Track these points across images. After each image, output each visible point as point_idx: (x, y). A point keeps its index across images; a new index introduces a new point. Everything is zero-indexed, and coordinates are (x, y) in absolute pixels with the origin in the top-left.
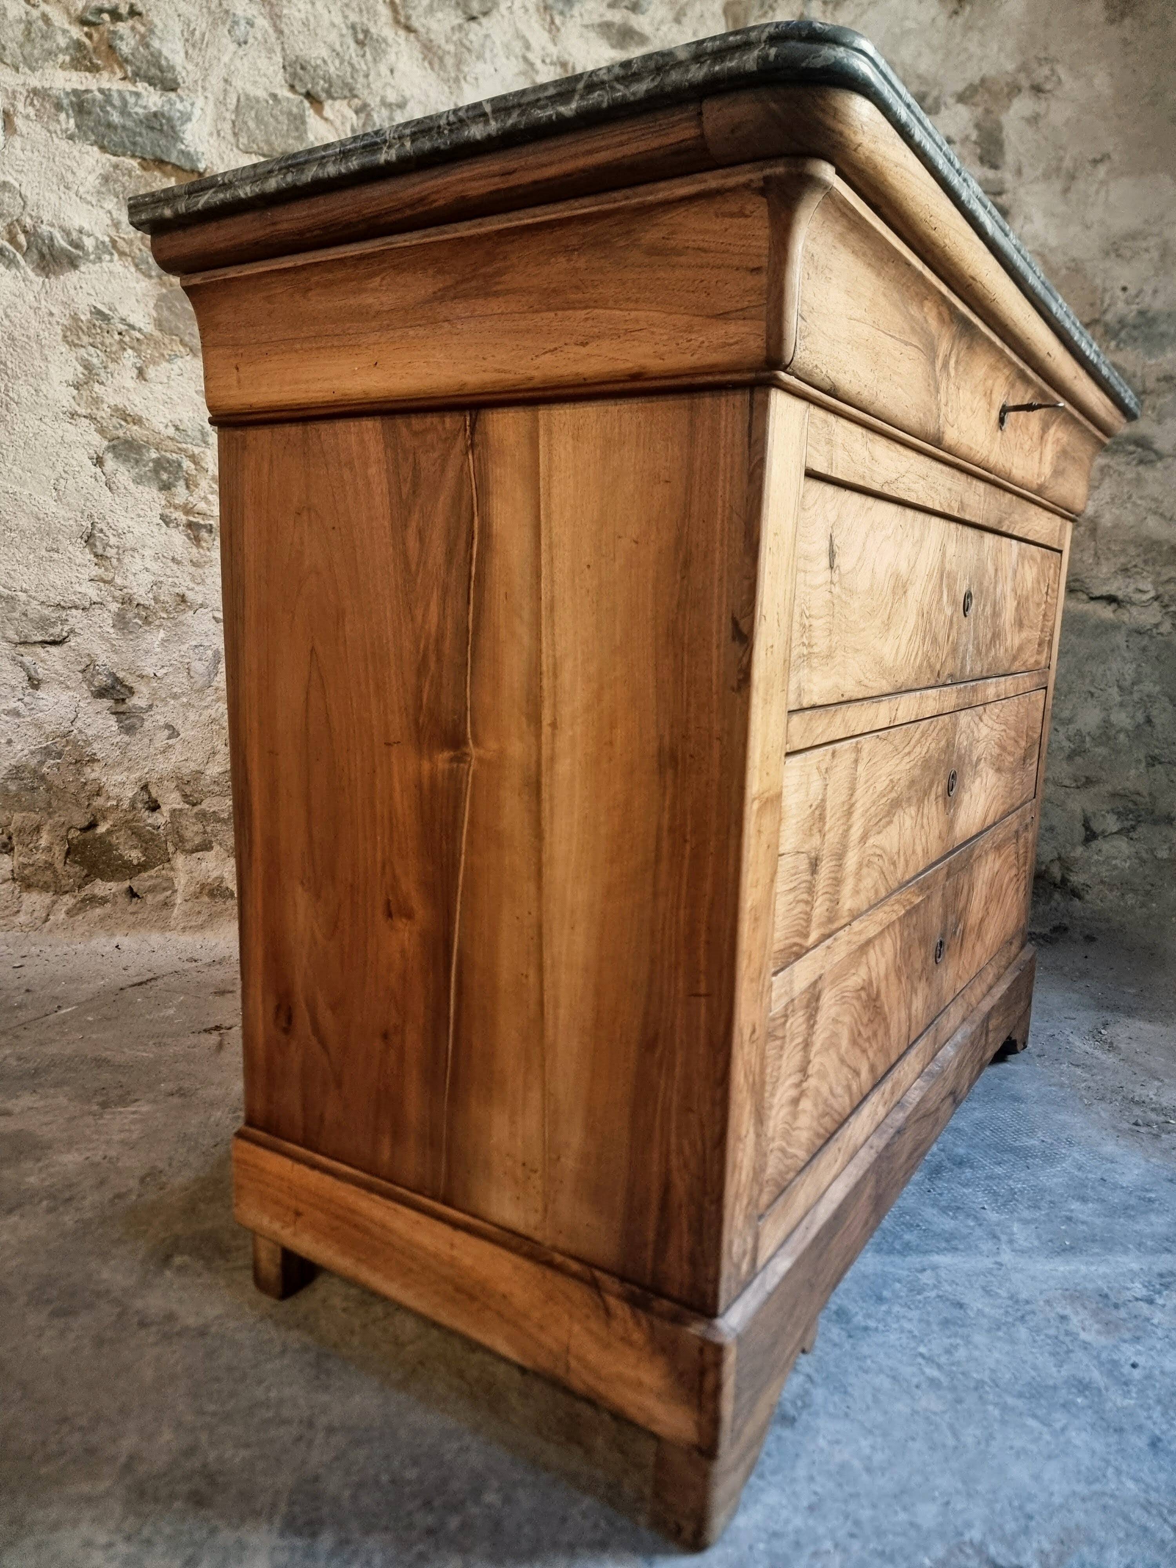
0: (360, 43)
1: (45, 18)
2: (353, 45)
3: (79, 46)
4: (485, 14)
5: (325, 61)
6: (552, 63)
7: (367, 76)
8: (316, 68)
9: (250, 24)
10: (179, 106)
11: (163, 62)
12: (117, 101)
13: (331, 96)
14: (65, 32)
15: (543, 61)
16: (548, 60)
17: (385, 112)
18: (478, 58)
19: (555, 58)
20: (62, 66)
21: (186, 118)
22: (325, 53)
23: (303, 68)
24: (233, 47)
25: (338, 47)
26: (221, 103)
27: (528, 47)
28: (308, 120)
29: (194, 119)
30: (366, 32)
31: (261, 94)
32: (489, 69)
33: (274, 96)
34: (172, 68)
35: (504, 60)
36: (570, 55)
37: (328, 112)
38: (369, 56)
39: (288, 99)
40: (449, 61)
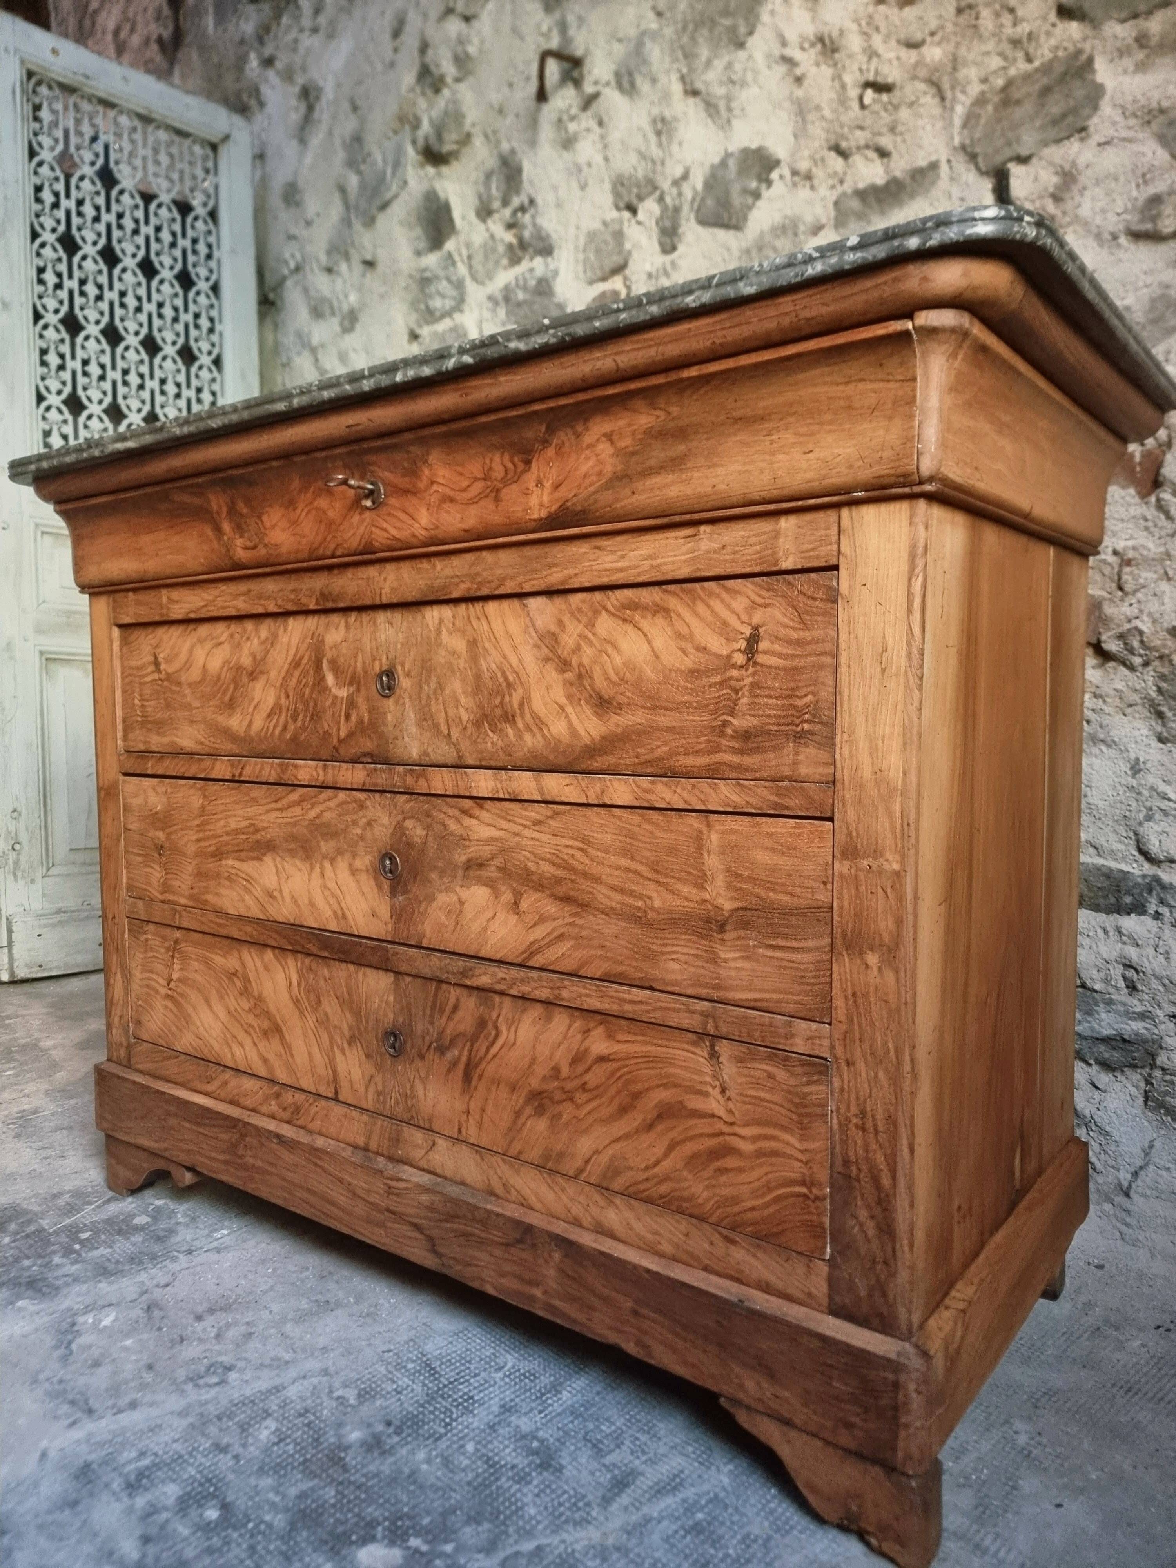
0: (659, 133)
1: (492, 237)
2: (653, 138)
3: (510, 247)
4: (751, 33)
5: (635, 169)
6: (813, 45)
7: (663, 163)
8: (630, 177)
9: (589, 165)
10: (552, 266)
11: (543, 233)
12: (521, 282)
13: (641, 198)
14: (502, 240)
15: (803, 49)
16: (806, 45)
17: (674, 191)
18: (742, 86)
19: (812, 38)
20: (505, 268)
21: (556, 273)
22: (633, 158)
23: (622, 184)
24: (579, 193)
25: (643, 149)
26: (576, 248)
27: (784, 44)
28: (625, 229)
29: (562, 273)
30: (663, 120)
31: (597, 225)
32: (754, 91)
33: (605, 223)
34: (548, 236)
35: (767, 72)
36: (826, 24)
37: (641, 215)
38: (665, 142)
39: (613, 220)
40: (722, 105)
